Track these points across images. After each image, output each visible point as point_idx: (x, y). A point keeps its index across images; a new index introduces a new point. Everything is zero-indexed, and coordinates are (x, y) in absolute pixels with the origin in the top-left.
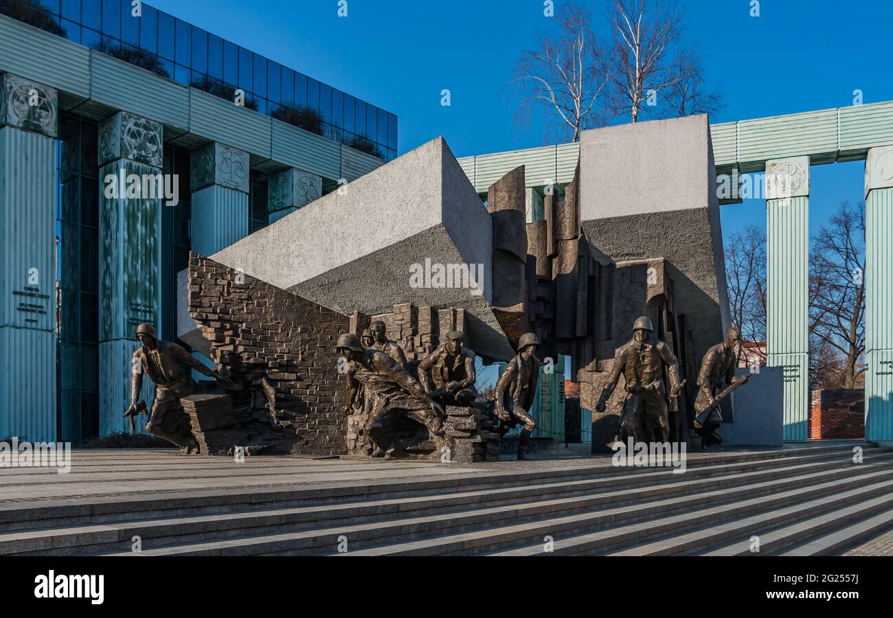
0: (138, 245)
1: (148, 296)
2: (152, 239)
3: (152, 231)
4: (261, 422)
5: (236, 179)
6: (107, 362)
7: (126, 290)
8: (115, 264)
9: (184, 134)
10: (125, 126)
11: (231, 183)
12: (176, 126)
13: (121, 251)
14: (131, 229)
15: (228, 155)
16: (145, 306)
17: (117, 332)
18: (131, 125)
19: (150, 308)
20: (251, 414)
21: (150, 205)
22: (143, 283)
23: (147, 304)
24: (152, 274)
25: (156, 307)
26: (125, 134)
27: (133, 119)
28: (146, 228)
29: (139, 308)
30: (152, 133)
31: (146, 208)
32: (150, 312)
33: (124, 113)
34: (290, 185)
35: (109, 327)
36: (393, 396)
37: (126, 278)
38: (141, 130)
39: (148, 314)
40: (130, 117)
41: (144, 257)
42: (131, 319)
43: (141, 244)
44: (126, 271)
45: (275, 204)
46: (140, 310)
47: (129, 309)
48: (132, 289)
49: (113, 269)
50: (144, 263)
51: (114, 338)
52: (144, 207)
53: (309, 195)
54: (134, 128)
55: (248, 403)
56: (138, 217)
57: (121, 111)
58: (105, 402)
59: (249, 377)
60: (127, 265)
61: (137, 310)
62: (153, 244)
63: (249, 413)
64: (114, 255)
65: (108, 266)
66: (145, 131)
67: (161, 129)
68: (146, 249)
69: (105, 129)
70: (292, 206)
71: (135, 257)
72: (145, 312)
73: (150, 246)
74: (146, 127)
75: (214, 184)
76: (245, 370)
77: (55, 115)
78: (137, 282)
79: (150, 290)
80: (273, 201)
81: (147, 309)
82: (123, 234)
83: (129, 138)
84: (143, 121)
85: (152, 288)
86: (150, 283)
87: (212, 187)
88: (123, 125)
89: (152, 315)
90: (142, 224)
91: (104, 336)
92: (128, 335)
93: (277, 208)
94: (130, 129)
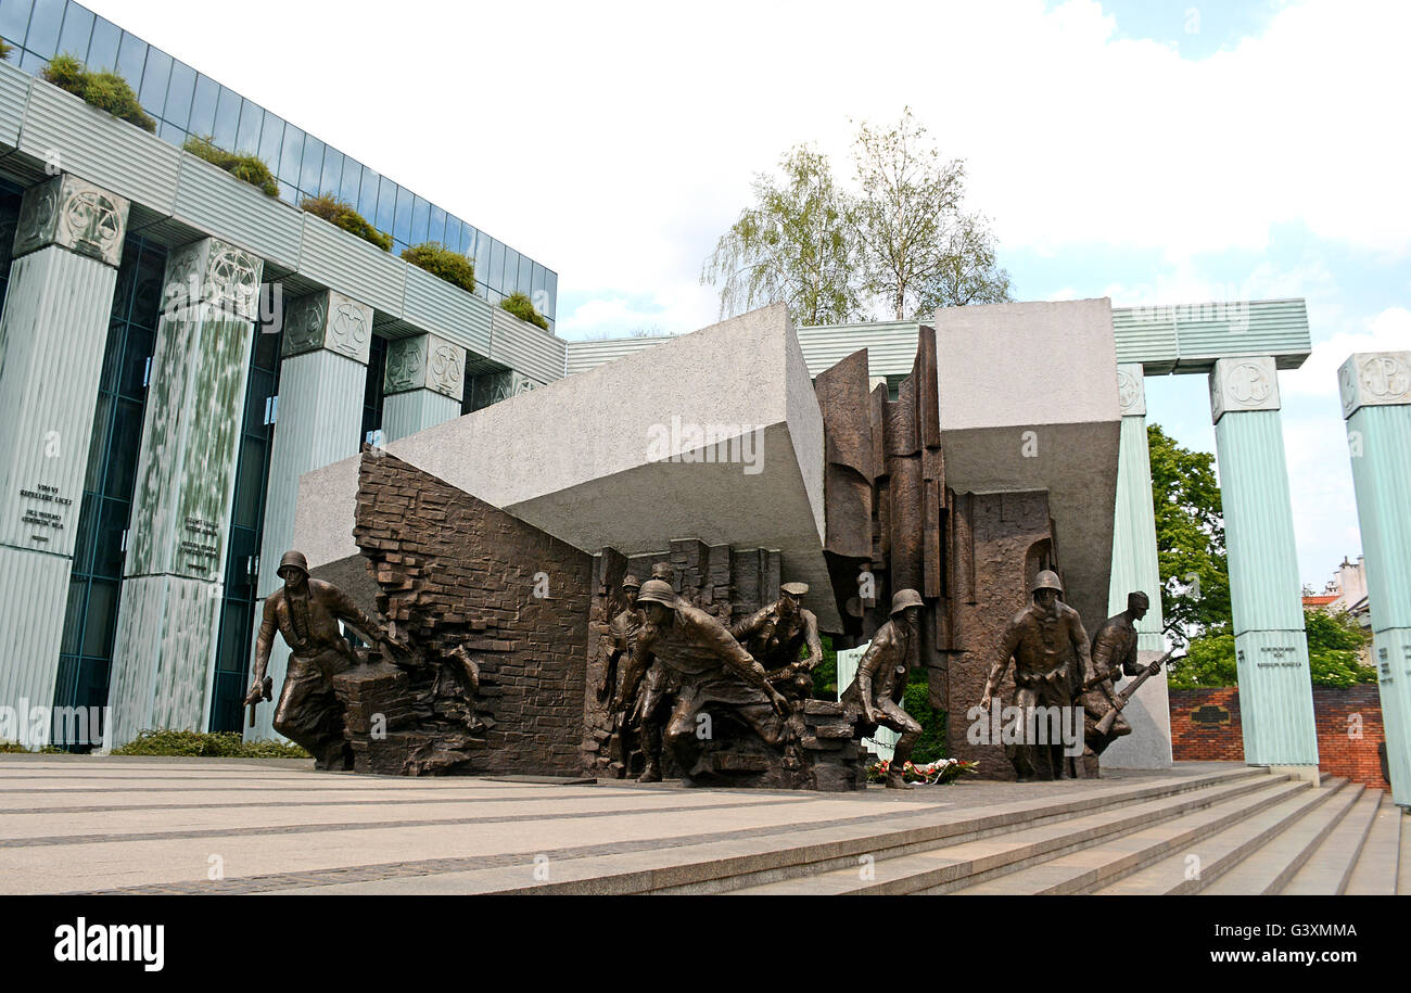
0: (208, 430)
1: (213, 509)
2: (229, 422)
3: (231, 411)
4: (446, 720)
5: (354, 344)
6: (134, 610)
7: (183, 498)
8: (169, 458)
9: (288, 276)
10: (213, 258)
11: (346, 349)
12: (281, 264)
13: (183, 437)
14: (202, 405)
15: (345, 309)
16: (207, 525)
17: (159, 562)
18: (221, 256)
19: (214, 528)
20: (431, 705)
21: (233, 374)
22: (209, 488)
23: (210, 521)
24: (223, 476)
25: (221, 526)
26: (213, 269)
27: (225, 249)
28: (223, 405)
29: (198, 526)
30: (249, 270)
31: (226, 377)
32: (214, 535)
33: (214, 240)
34: (424, 357)
35: (147, 553)
36: (707, 683)
37: (185, 479)
38: (235, 264)
39: (209, 537)
40: (221, 246)
41: (214, 449)
42: (184, 544)
43: (213, 429)
44: (187, 469)
45: (395, 383)
46: (199, 531)
47: (184, 527)
48: (191, 498)
49: (165, 465)
50: (213, 457)
51: (152, 572)
52: (224, 375)
53: (447, 375)
54: (225, 262)
55: (429, 687)
56: (213, 390)
57: (211, 236)
58: (123, 675)
59: (436, 644)
60: (189, 461)
61: (195, 530)
62: (229, 431)
63: (427, 704)
64: (169, 445)
65: (156, 460)
66: (239, 267)
67: (260, 265)
68: (218, 438)
69: (179, 260)
70: (424, 387)
71: (202, 448)
72: (206, 533)
73: (225, 433)
74: (241, 262)
75: (323, 348)
76: (429, 633)
77: (122, 234)
78: (200, 485)
79: (217, 500)
80: (392, 379)
81: (210, 529)
82: (189, 413)
83: (217, 275)
84: (238, 253)
85: (220, 497)
86: (218, 490)
87: (319, 353)
88: (211, 256)
89: (215, 538)
90: (217, 400)
91: (134, 569)
92: (177, 570)
93: (398, 389)
94: (219, 263)
